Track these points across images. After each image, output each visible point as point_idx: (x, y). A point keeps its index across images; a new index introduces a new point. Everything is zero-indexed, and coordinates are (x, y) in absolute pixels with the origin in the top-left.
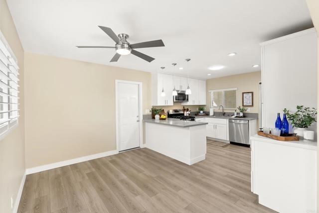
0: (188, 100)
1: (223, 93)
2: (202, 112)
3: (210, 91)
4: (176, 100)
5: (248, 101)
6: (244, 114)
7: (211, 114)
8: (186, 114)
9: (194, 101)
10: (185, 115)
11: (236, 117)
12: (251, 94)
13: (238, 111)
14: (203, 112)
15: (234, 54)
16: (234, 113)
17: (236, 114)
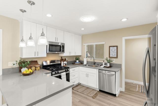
0: (63, 51)
1: (94, 47)
2: (77, 61)
3: (84, 44)
4: (49, 51)
5: (113, 54)
6: (110, 64)
7: (85, 63)
9: (70, 53)
10: (62, 65)
11: (104, 67)
12: (116, 48)
13: (106, 62)
14: (79, 61)
16: (102, 63)
17: (104, 64)
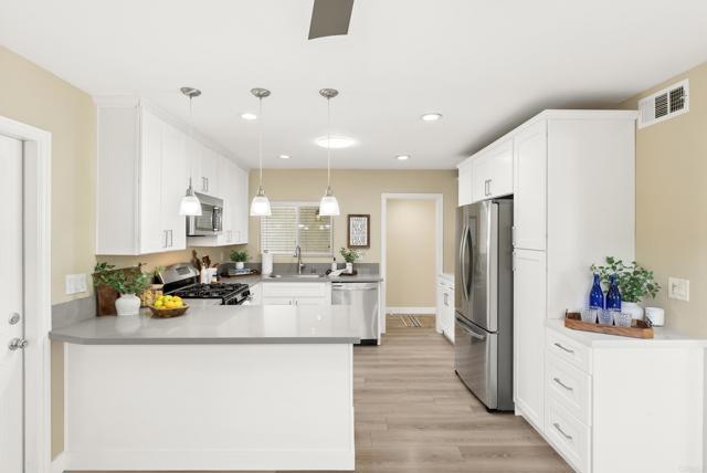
1: (297, 213)
2: (240, 265)
5: (358, 237)
6: (354, 266)
7: (267, 269)
8: (208, 275)
10: (205, 281)
11: (342, 274)
12: (365, 220)
13: (341, 259)
14: (246, 266)
15: (435, 117)
16: (331, 264)
17: (334, 267)
